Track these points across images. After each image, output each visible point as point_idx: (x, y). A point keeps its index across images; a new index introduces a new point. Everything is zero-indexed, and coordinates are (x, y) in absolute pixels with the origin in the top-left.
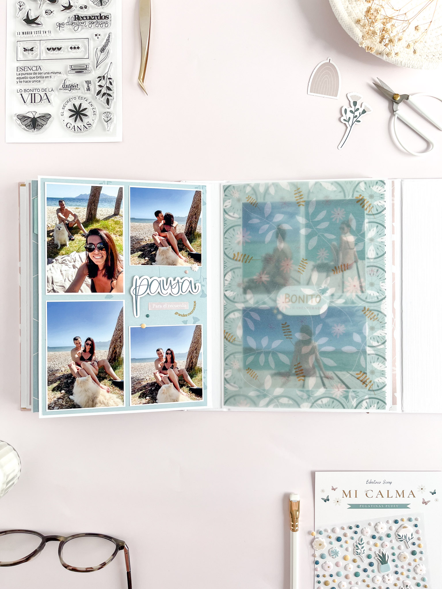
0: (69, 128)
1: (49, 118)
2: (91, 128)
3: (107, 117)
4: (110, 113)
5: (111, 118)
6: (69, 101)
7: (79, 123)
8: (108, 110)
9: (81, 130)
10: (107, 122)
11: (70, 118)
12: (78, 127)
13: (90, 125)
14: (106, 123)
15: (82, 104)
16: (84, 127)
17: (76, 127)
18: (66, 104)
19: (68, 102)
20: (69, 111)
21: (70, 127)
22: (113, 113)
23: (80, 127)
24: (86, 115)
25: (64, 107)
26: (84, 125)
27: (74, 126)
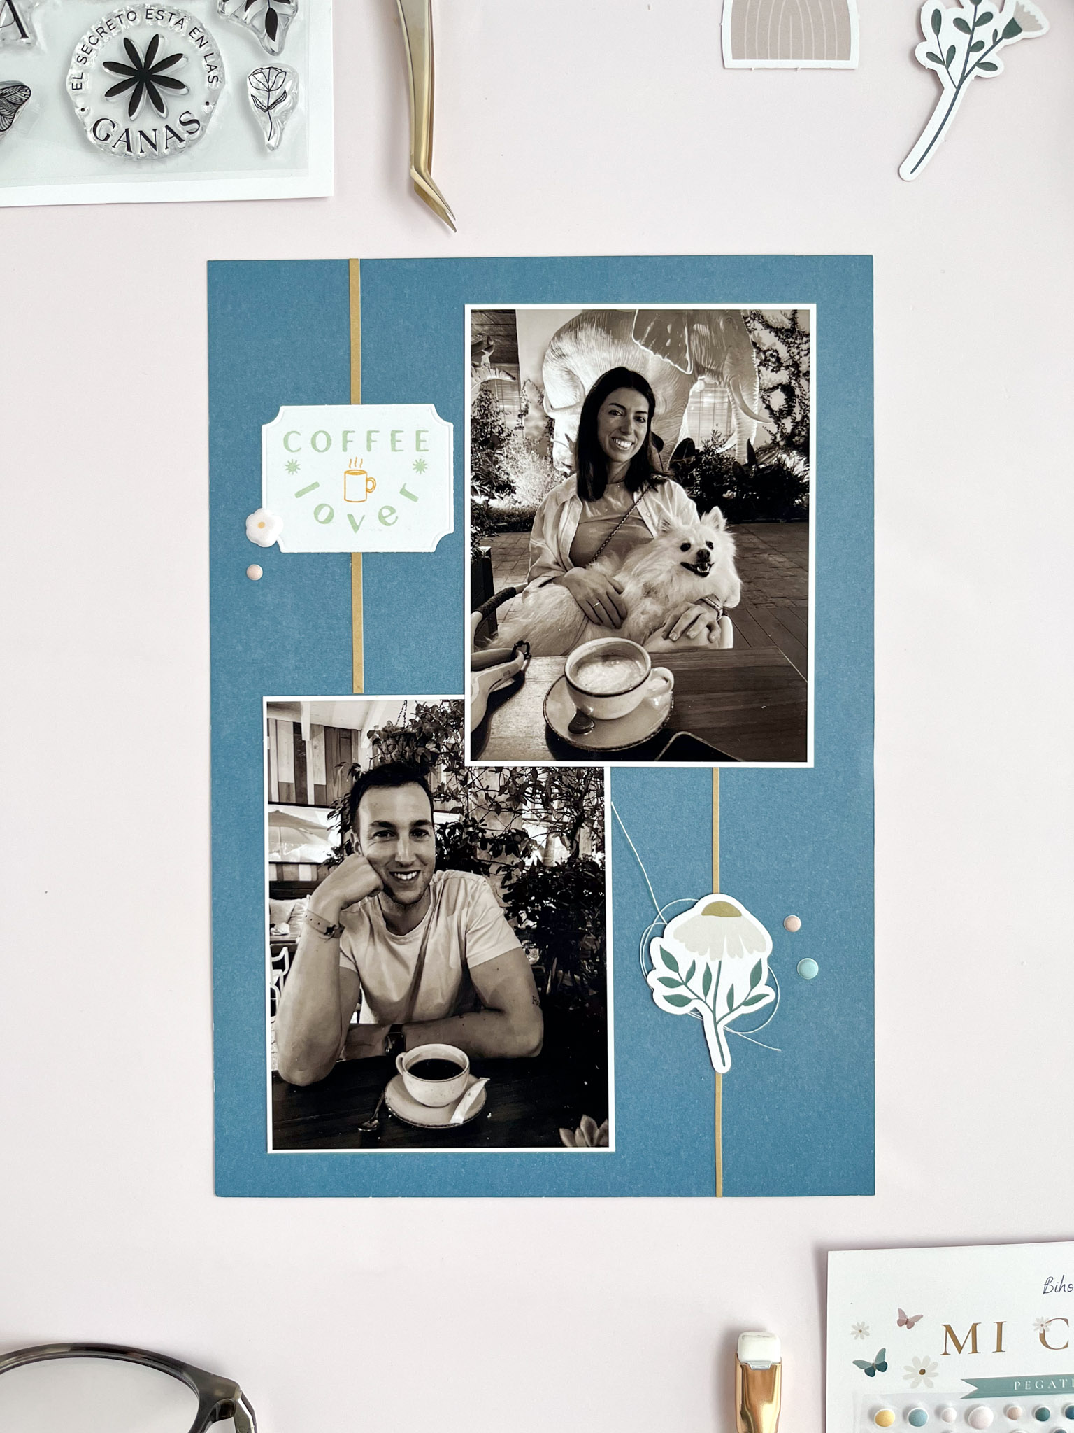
0: (106, 139)
1: (23, 102)
2: (200, 137)
3: (269, 90)
4: (279, 71)
5: (285, 92)
6: (106, 29)
7: (146, 119)
8: (274, 61)
9: (154, 146)
10: (269, 108)
11: (113, 99)
12: (141, 133)
13: (196, 125)
14: (262, 118)
15: (160, 40)
16: (170, 135)
17: (135, 136)
18: (93, 40)
19: (100, 31)
20: (107, 70)
21: (108, 136)
22: (294, 72)
23: (151, 135)
24: (177, 85)
25: (86, 55)
26: (167, 127)
27: (127, 131)
